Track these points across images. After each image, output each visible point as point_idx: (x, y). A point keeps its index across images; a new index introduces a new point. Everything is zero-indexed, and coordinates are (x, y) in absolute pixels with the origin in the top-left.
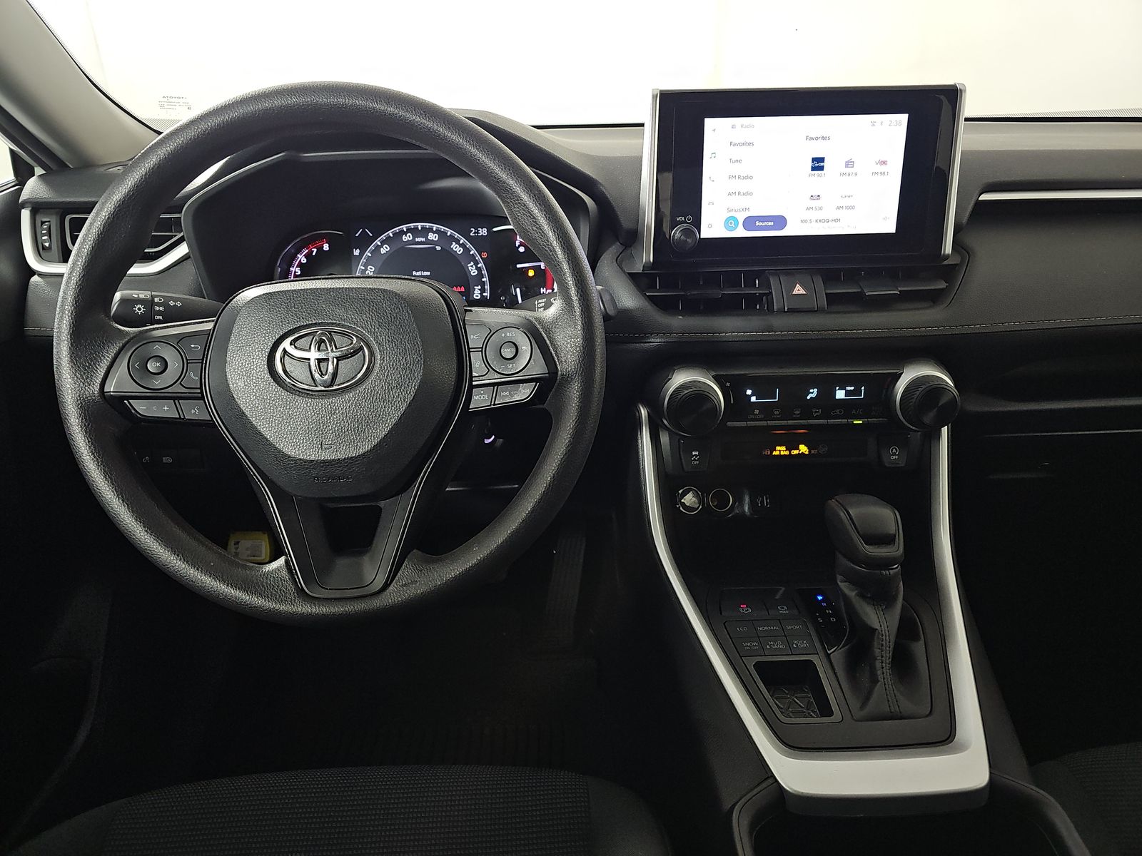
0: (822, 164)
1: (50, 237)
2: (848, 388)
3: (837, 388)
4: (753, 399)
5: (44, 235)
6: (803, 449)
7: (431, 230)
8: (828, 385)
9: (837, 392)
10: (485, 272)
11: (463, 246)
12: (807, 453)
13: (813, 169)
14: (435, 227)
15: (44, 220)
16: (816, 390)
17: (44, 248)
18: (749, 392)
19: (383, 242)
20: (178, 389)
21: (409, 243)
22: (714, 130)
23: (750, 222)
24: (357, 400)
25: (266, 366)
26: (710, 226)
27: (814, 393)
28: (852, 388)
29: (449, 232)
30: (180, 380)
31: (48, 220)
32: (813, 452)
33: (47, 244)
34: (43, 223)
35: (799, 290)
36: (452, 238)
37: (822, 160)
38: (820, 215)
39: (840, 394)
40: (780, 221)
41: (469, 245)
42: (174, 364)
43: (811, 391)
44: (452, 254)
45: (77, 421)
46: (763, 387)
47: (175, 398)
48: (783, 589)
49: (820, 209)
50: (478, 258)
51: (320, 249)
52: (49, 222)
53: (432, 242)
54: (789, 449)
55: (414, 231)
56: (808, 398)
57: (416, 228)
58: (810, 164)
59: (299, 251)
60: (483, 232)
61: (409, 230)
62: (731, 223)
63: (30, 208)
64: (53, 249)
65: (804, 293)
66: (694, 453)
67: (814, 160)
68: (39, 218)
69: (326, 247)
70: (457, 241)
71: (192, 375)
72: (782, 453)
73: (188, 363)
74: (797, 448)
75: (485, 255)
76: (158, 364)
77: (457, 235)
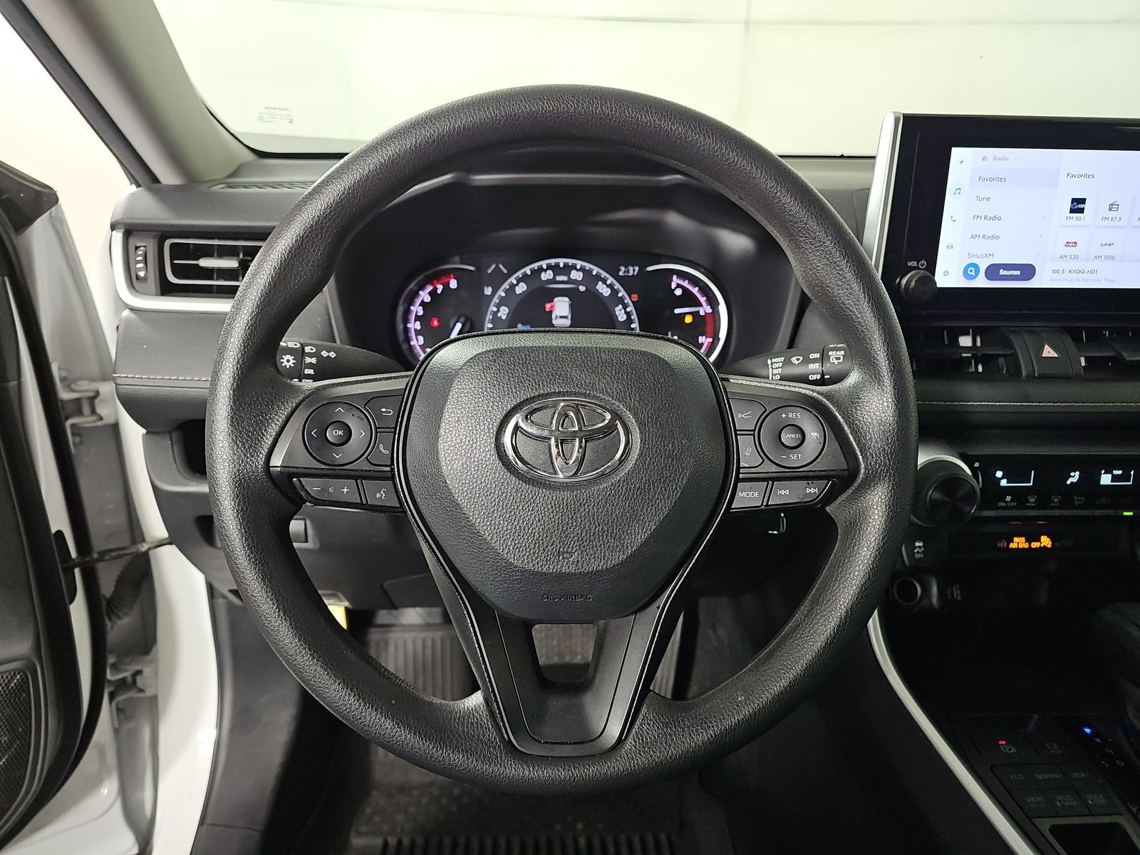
0: (1082, 206)
1: (146, 263)
2: (1116, 472)
3: (1103, 471)
4: (1004, 483)
5: (139, 262)
6: (1045, 541)
7: (574, 267)
8: (1091, 469)
9: (1103, 476)
10: (634, 317)
11: (611, 286)
12: (1049, 546)
13: (1072, 211)
14: (579, 264)
15: (138, 245)
16: (1078, 473)
17: (138, 278)
18: (999, 474)
19: (519, 280)
20: (362, 465)
21: (549, 281)
22: (962, 162)
23: (992, 272)
24: (609, 495)
25: (493, 445)
26: (946, 273)
27: (1075, 477)
28: (1120, 472)
29: (596, 270)
30: (366, 454)
31: (144, 244)
32: (1056, 544)
33: (142, 274)
34: (137, 248)
35: (1048, 352)
36: (598, 278)
37: (1083, 201)
38: (1074, 265)
39: (1106, 479)
40: (1028, 271)
41: (617, 286)
42: (359, 433)
43: (1072, 474)
44: (598, 295)
45: (233, 503)
46: (1015, 468)
47: (358, 476)
48: (1036, 717)
49: (1076, 257)
50: (627, 300)
51: (446, 286)
52: (144, 246)
53: (575, 282)
54: (1029, 541)
55: (555, 269)
56: (1068, 482)
57: (557, 265)
58: (1068, 205)
59: (422, 287)
60: (633, 270)
61: (549, 267)
62: (971, 271)
63: (123, 230)
64: (149, 279)
65: (1056, 355)
66: (917, 544)
67: (1074, 200)
68: (133, 242)
69: (453, 284)
70: (604, 281)
71: (382, 449)
72: (1021, 546)
73: (377, 433)
74: (1039, 540)
75: (635, 297)
76: (341, 433)
77: (604, 274)
